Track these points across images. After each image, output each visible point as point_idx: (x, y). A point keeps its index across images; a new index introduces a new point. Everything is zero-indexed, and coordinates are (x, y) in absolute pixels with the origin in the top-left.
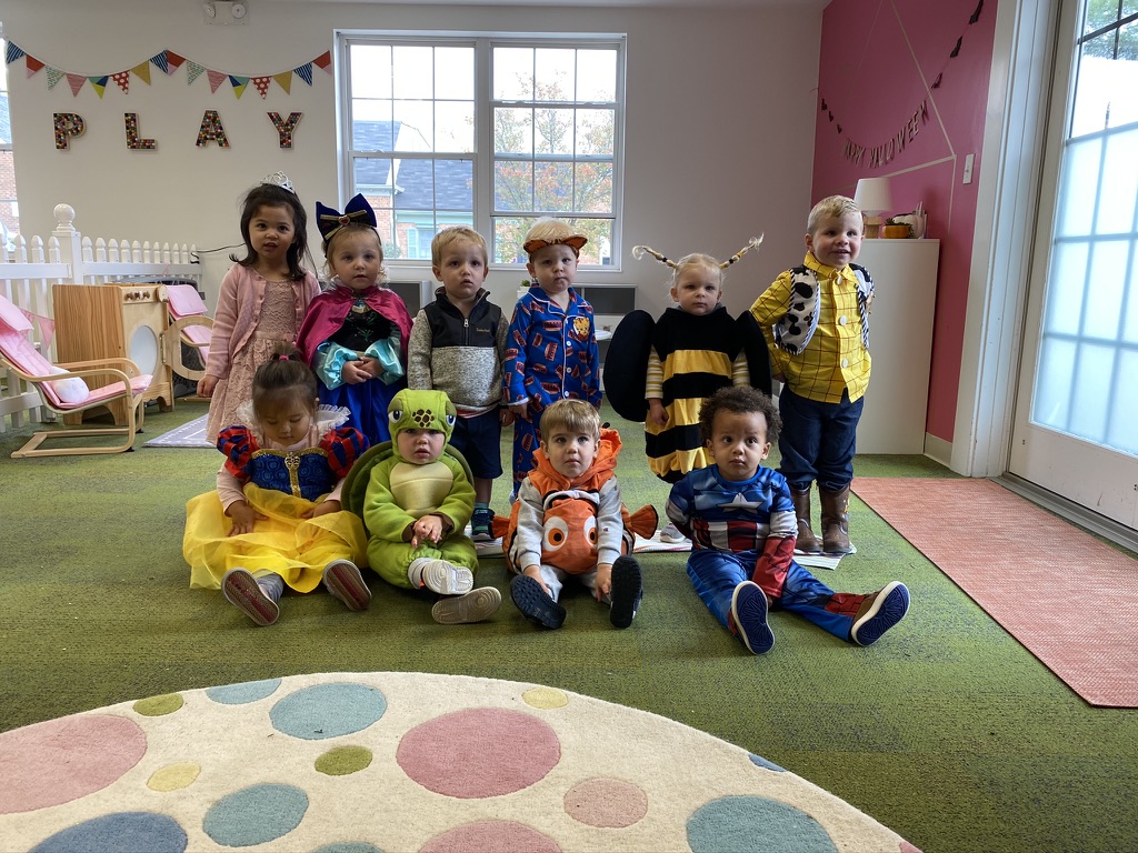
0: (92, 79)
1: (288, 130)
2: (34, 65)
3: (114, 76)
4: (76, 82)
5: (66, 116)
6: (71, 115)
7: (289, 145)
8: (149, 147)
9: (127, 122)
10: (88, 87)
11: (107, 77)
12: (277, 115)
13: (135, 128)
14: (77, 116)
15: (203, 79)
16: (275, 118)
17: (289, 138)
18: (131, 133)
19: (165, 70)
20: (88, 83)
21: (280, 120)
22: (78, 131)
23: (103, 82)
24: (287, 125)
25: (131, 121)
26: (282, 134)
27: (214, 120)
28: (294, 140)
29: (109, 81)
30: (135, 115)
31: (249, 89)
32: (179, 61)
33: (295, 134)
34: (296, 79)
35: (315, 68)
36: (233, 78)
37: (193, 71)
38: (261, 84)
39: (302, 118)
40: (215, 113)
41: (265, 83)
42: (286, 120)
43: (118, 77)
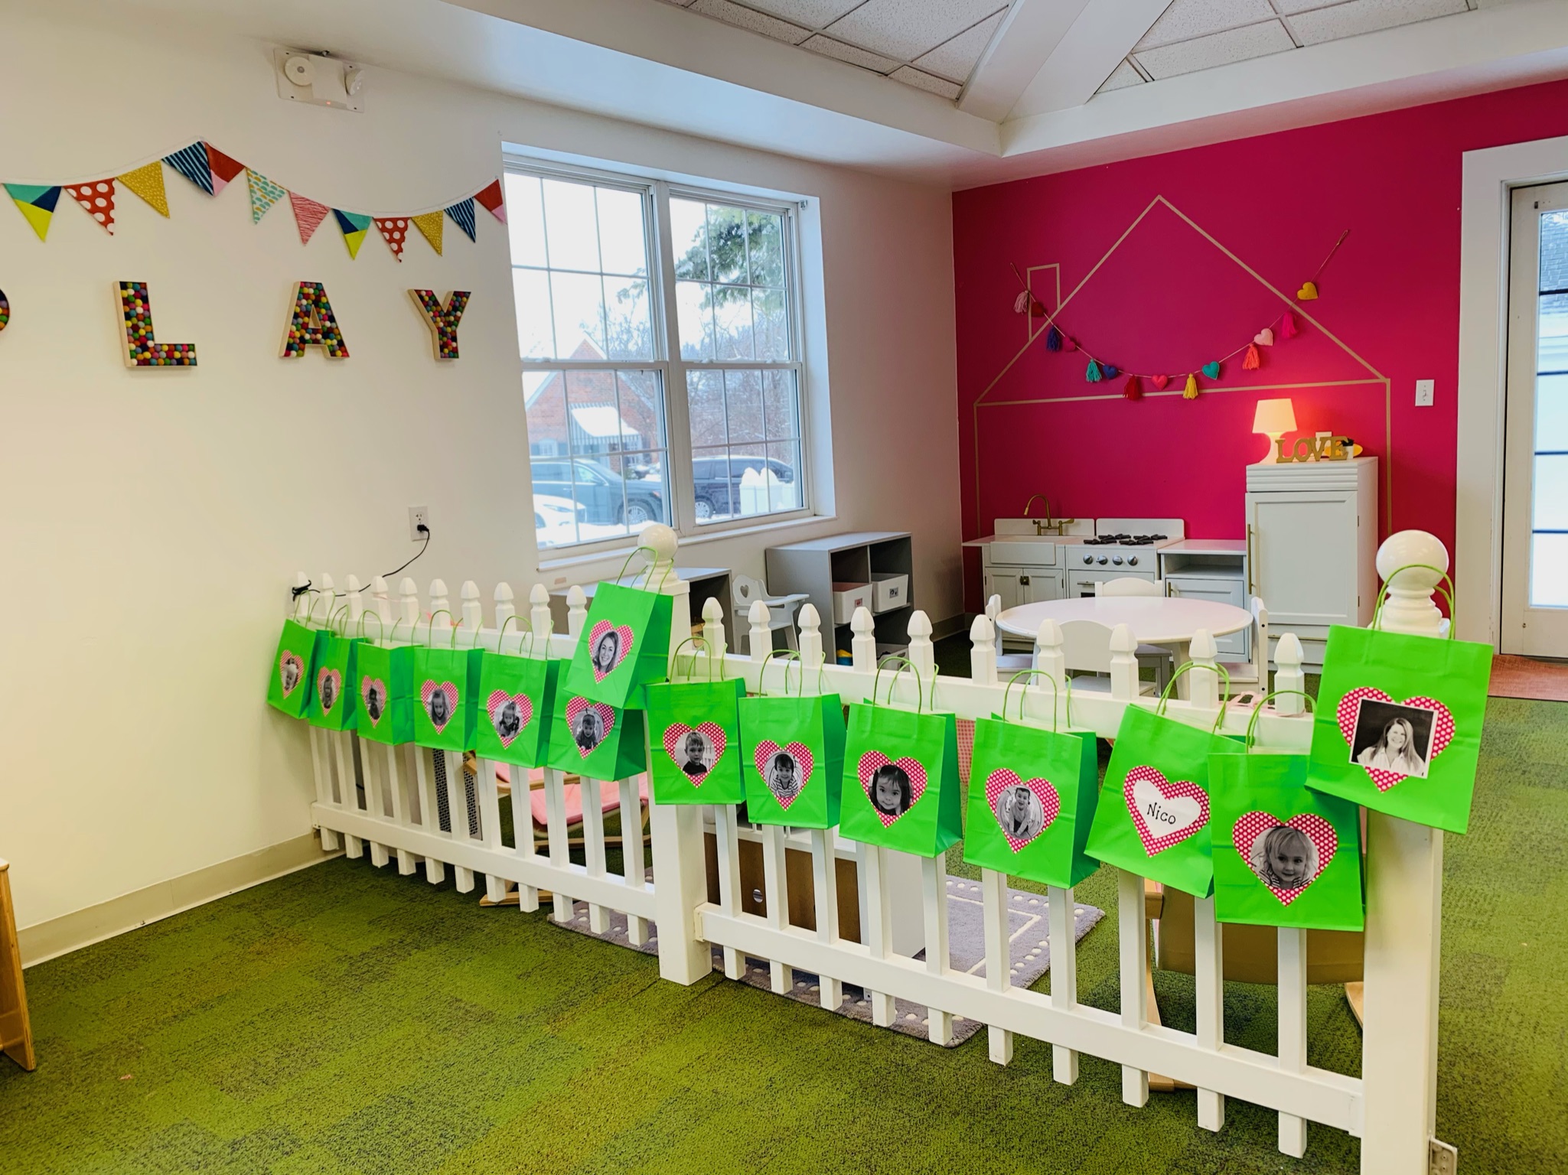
0: (16, 191)
1: (450, 324)
3: (77, 188)
7: (454, 353)
8: (180, 362)
9: (126, 301)
11: (54, 191)
12: (430, 294)
13: (146, 318)
15: (282, 212)
16: (427, 300)
17: (454, 339)
18: (136, 329)
19: (208, 189)
21: (436, 303)
23: (48, 200)
24: (448, 314)
26: (443, 333)
27: (317, 302)
28: (461, 344)
29: (65, 200)
30: (143, 286)
31: (372, 239)
32: (229, 168)
33: (461, 331)
34: (450, 226)
35: (479, 209)
36: (339, 215)
37: (264, 194)
38: (394, 231)
39: (471, 304)
40: (319, 288)
41: (403, 231)
42: (445, 306)
43: (87, 191)
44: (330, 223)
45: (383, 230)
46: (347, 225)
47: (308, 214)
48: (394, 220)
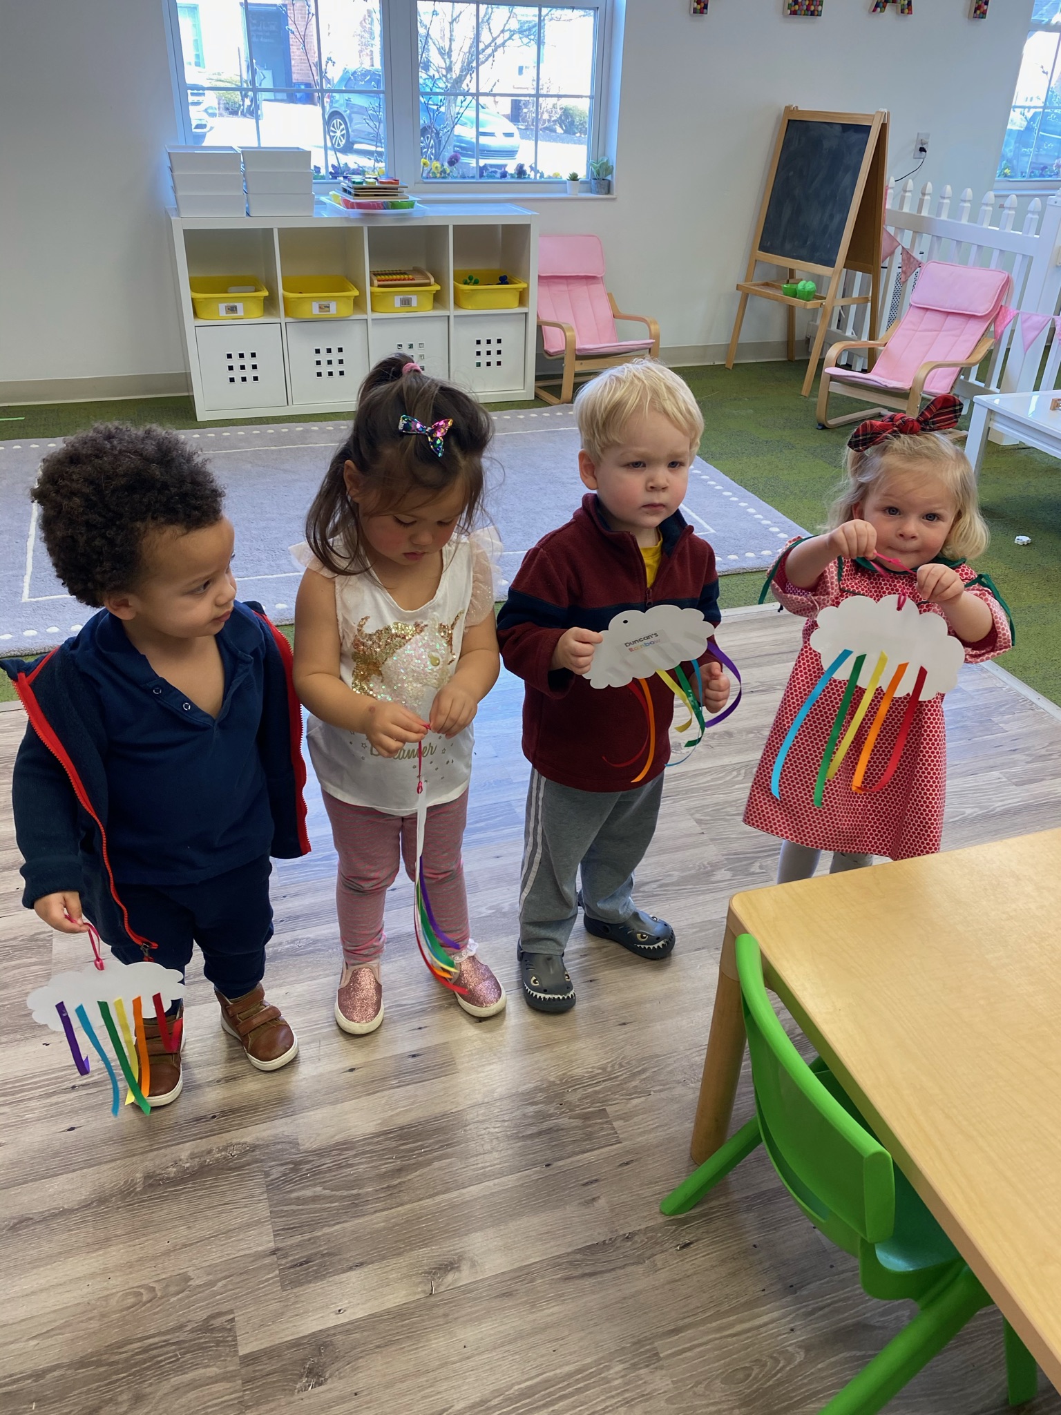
7: (984, 13)
8: (813, 14)
28: (991, 7)
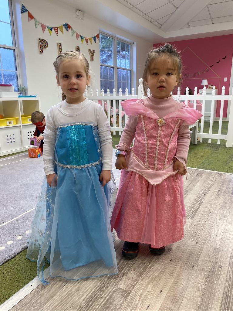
0: (48, 28)
1: (93, 55)
2: (31, 17)
3: (54, 28)
4: (44, 27)
5: (43, 40)
6: (44, 40)
7: (93, 60)
9: (59, 46)
10: (47, 30)
11: (52, 28)
12: (91, 51)
13: (61, 49)
14: (46, 41)
15: (75, 35)
16: (90, 51)
18: (60, 50)
19: (67, 30)
20: (47, 28)
21: (91, 52)
22: (46, 47)
23: (51, 30)
25: (60, 45)
26: (92, 56)
27: (79, 49)
28: (94, 59)
29: (53, 30)
30: (61, 44)
31: (84, 40)
32: (70, 27)
33: (94, 57)
34: (93, 40)
35: (96, 38)
36: (81, 36)
37: (73, 32)
38: (87, 40)
39: (95, 53)
40: (79, 47)
41: (88, 40)
42: (92, 53)
43: (55, 28)
44: (80, 38)
45: (86, 39)
46: (82, 38)
47: (78, 35)
48: (87, 38)
